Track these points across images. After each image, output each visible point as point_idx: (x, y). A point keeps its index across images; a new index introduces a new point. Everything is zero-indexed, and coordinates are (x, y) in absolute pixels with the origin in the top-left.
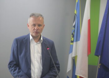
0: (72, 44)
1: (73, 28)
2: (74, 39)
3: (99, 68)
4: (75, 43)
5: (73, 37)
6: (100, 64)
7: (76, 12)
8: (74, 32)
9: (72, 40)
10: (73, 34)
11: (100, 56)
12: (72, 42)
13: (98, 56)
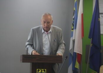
0: (72, 31)
1: (73, 20)
2: (74, 27)
3: (91, 47)
4: (74, 30)
5: (73, 26)
6: (92, 44)
7: (74, 9)
8: (74, 22)
9: (73, 28)
10: (73, 24)
11: (91, 39)
12: (73, 29)
13: (90, 38)
